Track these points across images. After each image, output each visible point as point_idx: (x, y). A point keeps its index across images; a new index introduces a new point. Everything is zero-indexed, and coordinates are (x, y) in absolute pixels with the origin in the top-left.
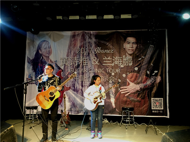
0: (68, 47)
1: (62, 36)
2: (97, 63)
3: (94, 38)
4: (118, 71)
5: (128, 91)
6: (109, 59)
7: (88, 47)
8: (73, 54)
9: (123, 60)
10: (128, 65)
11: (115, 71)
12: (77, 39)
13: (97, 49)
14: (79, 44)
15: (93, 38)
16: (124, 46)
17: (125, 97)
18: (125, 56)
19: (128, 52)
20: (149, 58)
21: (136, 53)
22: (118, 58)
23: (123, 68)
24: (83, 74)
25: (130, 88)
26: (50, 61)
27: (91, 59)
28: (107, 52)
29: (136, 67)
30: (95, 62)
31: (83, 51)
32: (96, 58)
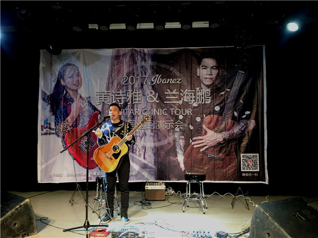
0: (109, 75)
1: (99, 57)
2: (155, 99)
3: (150, 59)
4: (188, 112)
5: (205, 144)
6: (174, 93)
7: (140, 74)
8: (116, 86)
9: (197, 94)
10: (205, 103)
11: (184, 112)
12: (123, 61)
13: (156, 77)
14: (125, 69)
15: (148, 59)
16: (198, 72)
17: (200, 153)
18: (199, 88)
19: (204, 82)
20: (237, 92)
21: (217, 83)
22: (188, 92)
23: (196, 107)
24: (133, 117)
25: (207, 139)
26: (78, 97)
27: (146, 93)
28: (171, 82)
29: (217, 105)
30: (152, 99)
31: (132, 81)
32: (153, 92)
